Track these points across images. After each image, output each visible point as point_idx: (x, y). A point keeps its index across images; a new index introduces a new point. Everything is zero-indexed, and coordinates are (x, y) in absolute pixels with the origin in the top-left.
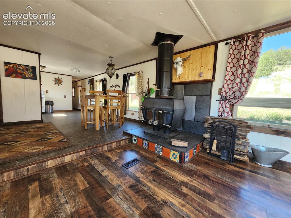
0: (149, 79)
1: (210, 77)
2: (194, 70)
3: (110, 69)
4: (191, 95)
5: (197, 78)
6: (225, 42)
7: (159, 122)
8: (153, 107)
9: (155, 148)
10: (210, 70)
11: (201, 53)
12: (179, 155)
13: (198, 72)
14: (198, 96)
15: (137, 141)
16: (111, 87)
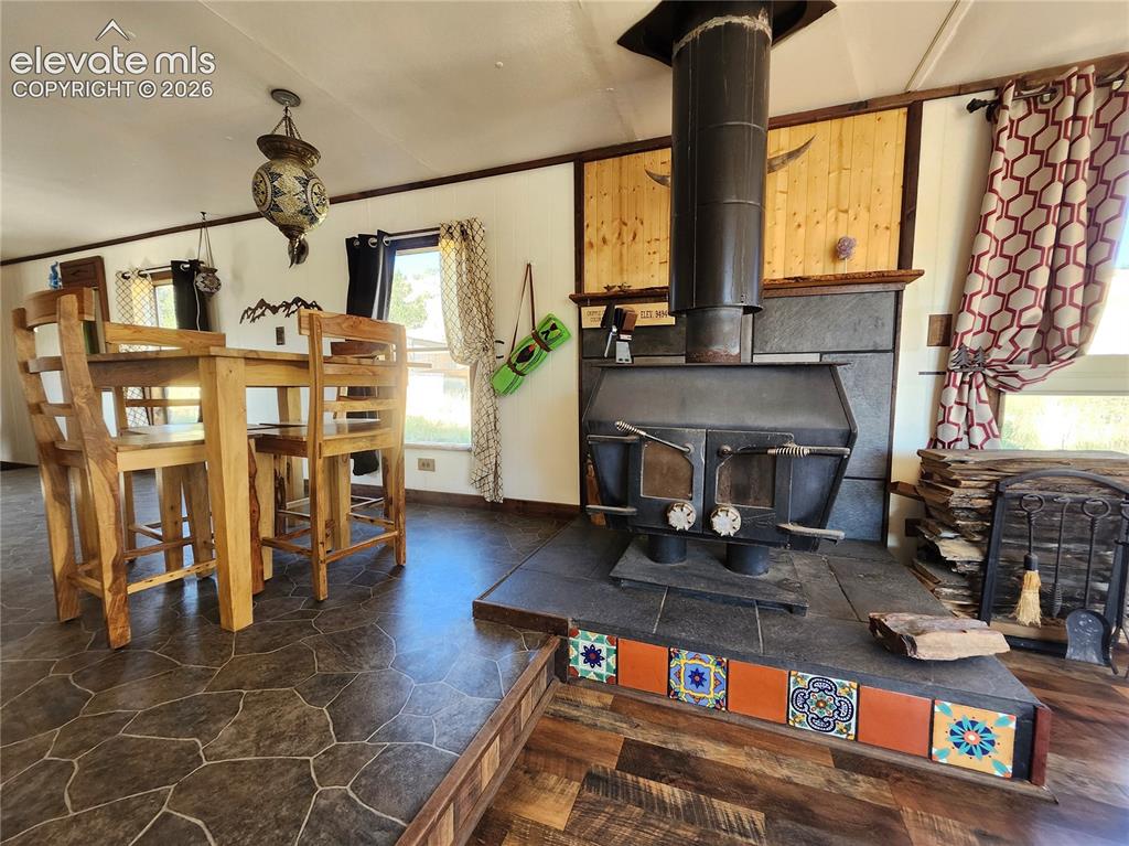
0: (529, 266)
1: (886, 261)
2: (799, 226)
3: (290, 174)
4: (791, 349)
5: (820, 265)
6: (968, 99)
7: (743, 513)
8: (683, 422)
9: (791, 700)
10: (887, 228)
11: (835, 147)
12: (1013, 725)
13: (824, 235)
14: (826, 353)
15: (612, 660)
16: (251, 314)
